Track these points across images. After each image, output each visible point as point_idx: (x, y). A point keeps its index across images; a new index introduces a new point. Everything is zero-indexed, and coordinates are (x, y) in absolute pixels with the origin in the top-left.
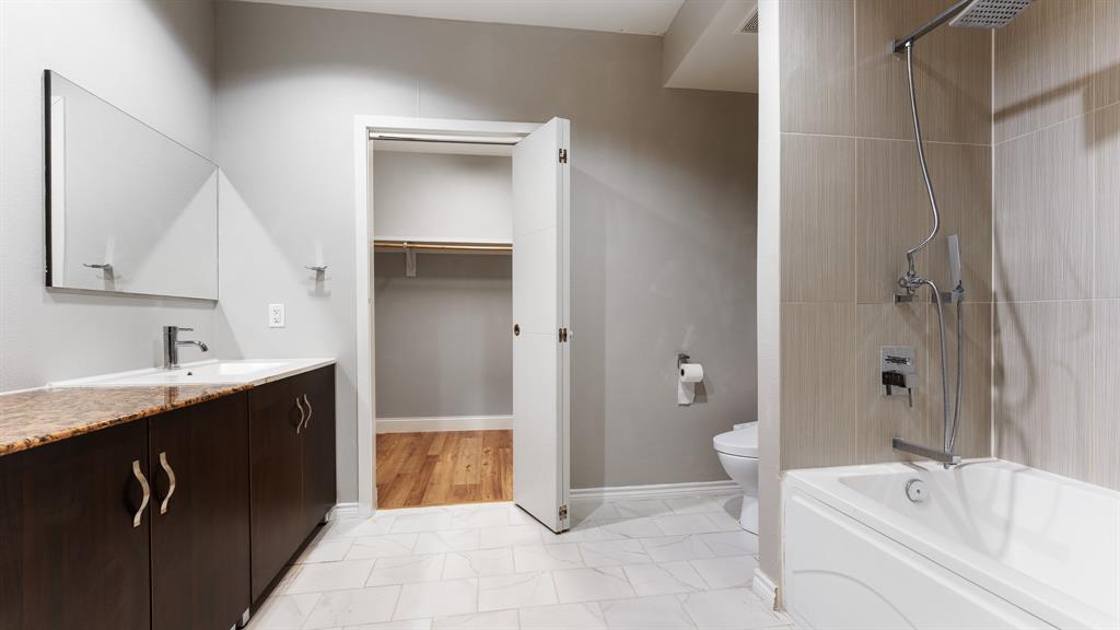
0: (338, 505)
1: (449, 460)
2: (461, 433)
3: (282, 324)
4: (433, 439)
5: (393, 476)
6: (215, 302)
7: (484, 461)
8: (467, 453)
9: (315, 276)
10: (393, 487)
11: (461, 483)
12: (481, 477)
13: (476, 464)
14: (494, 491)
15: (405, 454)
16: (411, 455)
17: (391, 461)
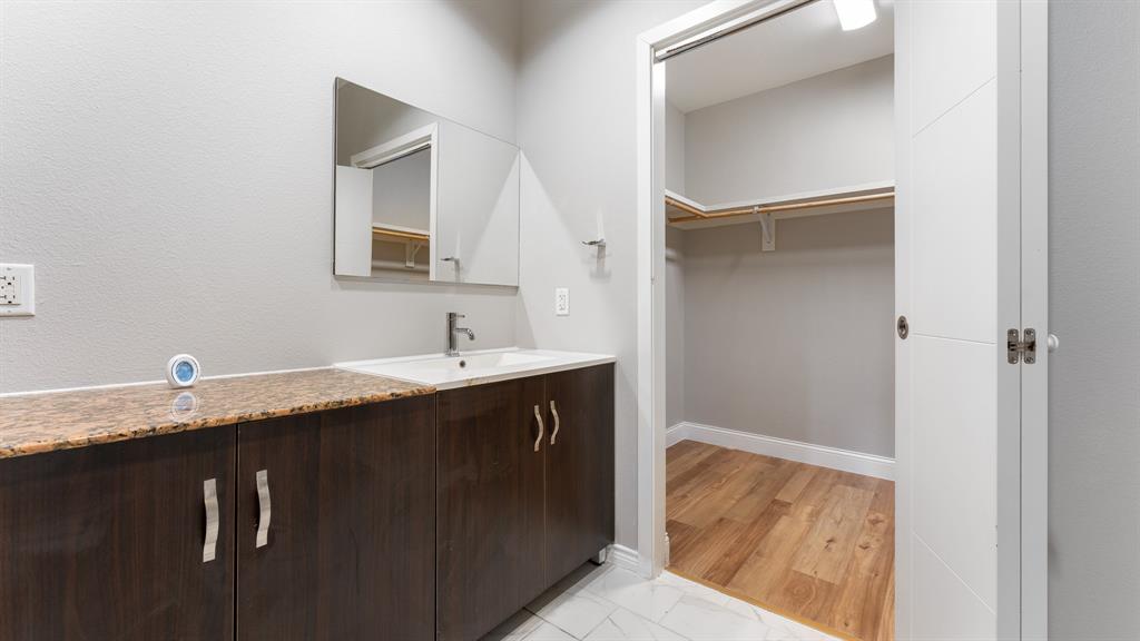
0: (616, 545)
1: (804, 517)
2: (840, 475)
3: (566, 312)
4: (793, 474)
5: (715, 518)
6: (517, 288)
7: (863, 540)
8: (838, 513)
9: (596, 254)
10: (704, 539)
11: (807, 571)
12: (847, 571)
13: (847, 540)
14: (863, 617)
15: (745, 488)
16: (752, 491)
17: (721, 493)
